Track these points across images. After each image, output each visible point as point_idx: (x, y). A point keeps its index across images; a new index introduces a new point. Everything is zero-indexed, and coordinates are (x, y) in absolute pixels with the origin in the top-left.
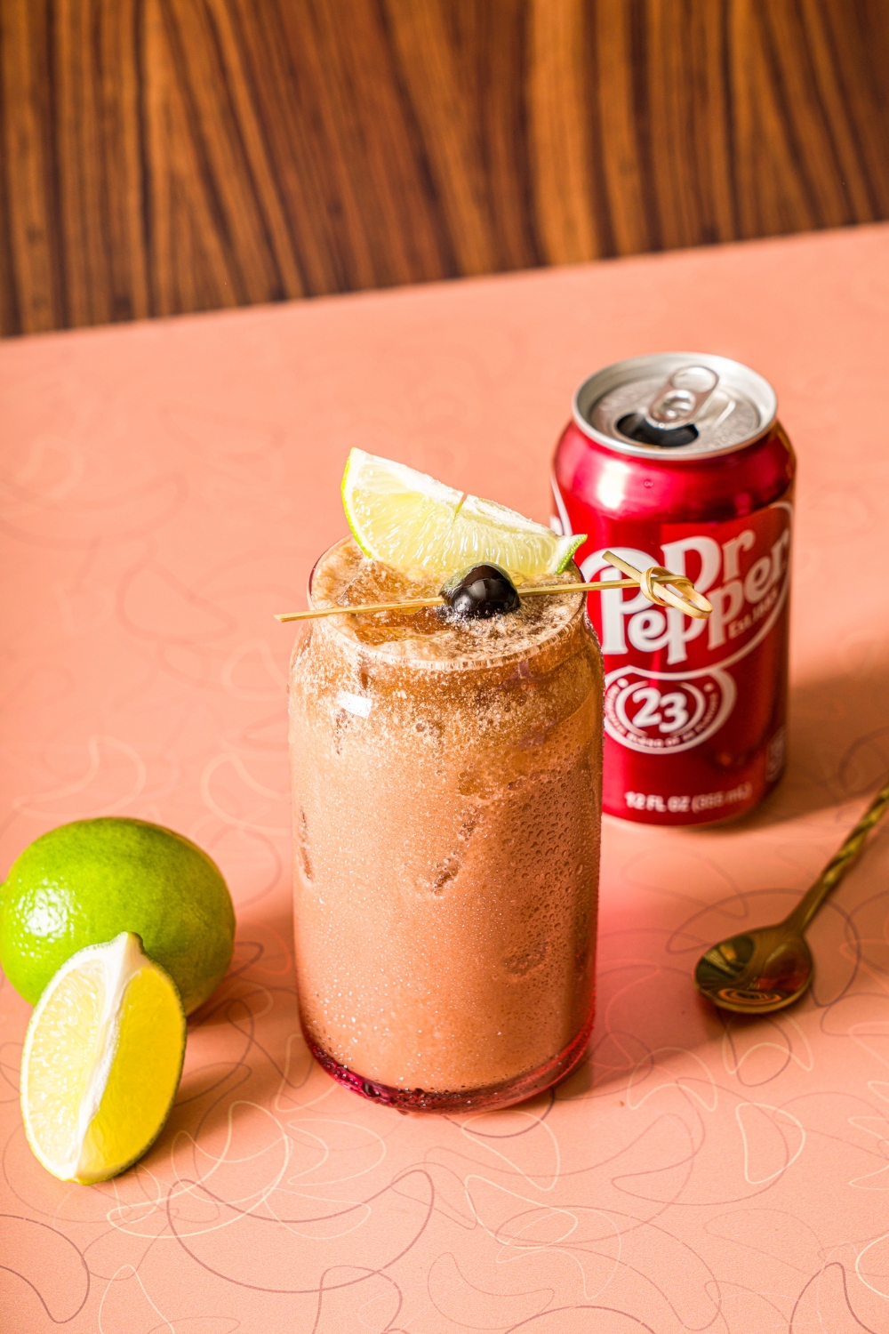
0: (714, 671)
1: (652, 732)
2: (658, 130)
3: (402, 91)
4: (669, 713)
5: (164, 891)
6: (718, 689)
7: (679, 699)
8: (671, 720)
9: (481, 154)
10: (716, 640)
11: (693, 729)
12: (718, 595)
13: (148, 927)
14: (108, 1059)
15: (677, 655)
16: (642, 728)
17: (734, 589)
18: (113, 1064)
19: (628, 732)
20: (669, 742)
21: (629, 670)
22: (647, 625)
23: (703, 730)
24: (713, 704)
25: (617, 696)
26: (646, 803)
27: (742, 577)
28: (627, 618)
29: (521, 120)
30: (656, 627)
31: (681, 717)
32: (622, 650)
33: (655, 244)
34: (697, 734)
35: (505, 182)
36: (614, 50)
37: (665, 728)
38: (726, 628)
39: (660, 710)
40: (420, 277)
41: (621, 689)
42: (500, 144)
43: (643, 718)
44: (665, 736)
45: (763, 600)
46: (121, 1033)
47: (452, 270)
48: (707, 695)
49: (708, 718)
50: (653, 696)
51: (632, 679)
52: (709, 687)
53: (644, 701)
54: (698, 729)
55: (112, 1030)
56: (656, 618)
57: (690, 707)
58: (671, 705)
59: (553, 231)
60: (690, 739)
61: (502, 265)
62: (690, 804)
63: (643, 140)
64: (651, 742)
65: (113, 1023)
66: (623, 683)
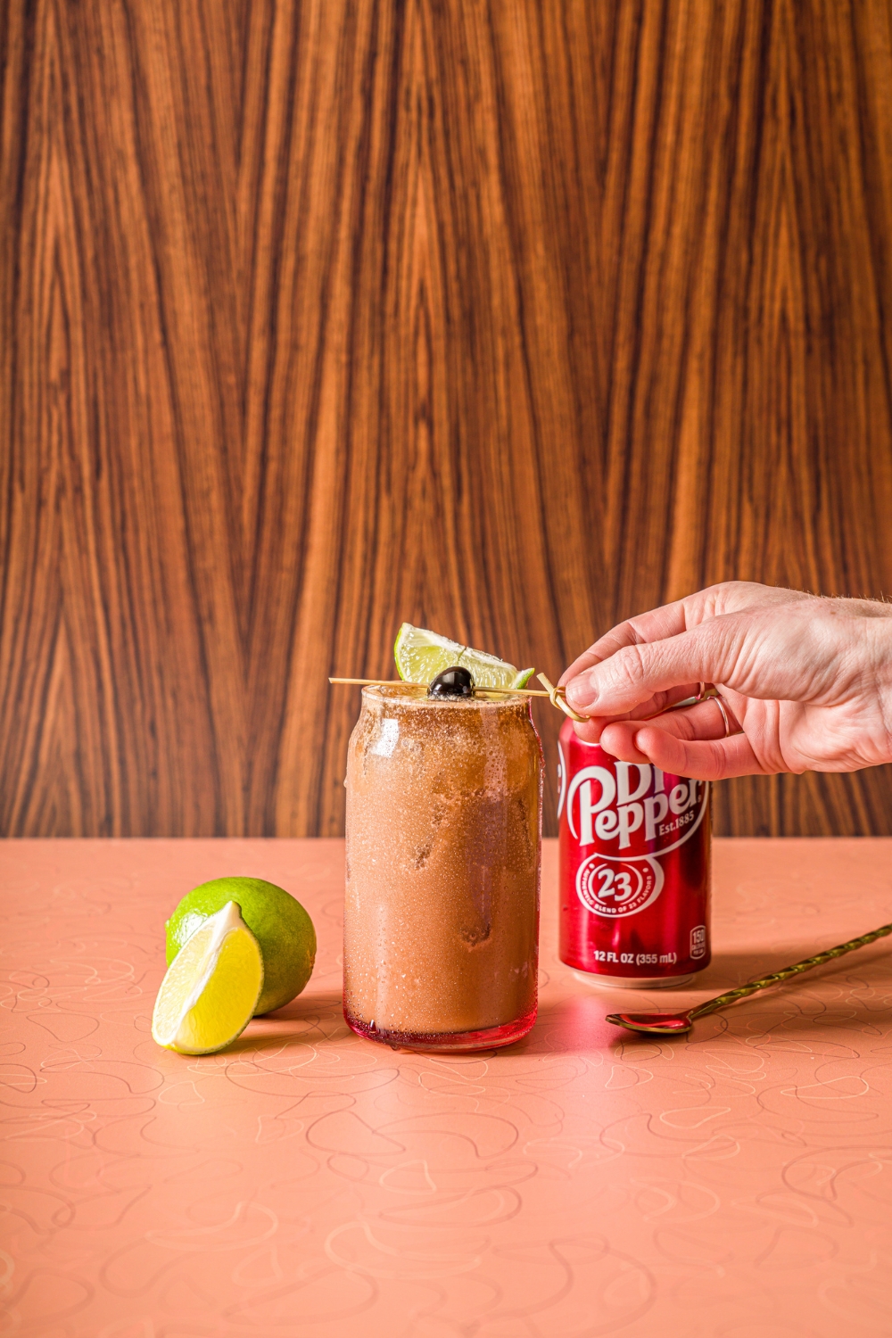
0: (649, 858)
1: (610, 902)
4: (620, 887)
5: (267, 905)
6: (651, 872)
7: (626, 876)
8: (621, 892)
10: (650, 835)
11: (635, 900)
12: (649, 802)
13: (252, 921)
14: (207, 976)
15: (625, 843)
16: (602, 899)
17: (662, 799)
18: (210, 979)
19: (596, 902)
20: (620, 910)
21: (596, 855)
22: (606, 820)
23: (643, 902)
24: (649, 883)
25: (589, 875)
26: (606, 957)
27: (667, 792)
28: (595, 816)
30: (611, 824)
31: (628, 890)
32: (591, 841)
34: (639, 905)
37: (618, 898)
38: (657, 826)
39: (614, 885)
41: (591, 870)
43: (603, 893)
44: (617, 905)
45: (683, 814)
46: (218, 961)
48: (644, 876)
49: (645, 895)
50: (609, 873)
51: (597, 862)
52: (646, 870)
53: (605, 877)
54: (639, 901)
55: (214, 960)
56: (610, 814)
57: (634, 884)
58: (621, 881)
60: (634, 908)
62: (634, 959)
64: (609, 910)
65: (213, 956)
66: (592, 866)
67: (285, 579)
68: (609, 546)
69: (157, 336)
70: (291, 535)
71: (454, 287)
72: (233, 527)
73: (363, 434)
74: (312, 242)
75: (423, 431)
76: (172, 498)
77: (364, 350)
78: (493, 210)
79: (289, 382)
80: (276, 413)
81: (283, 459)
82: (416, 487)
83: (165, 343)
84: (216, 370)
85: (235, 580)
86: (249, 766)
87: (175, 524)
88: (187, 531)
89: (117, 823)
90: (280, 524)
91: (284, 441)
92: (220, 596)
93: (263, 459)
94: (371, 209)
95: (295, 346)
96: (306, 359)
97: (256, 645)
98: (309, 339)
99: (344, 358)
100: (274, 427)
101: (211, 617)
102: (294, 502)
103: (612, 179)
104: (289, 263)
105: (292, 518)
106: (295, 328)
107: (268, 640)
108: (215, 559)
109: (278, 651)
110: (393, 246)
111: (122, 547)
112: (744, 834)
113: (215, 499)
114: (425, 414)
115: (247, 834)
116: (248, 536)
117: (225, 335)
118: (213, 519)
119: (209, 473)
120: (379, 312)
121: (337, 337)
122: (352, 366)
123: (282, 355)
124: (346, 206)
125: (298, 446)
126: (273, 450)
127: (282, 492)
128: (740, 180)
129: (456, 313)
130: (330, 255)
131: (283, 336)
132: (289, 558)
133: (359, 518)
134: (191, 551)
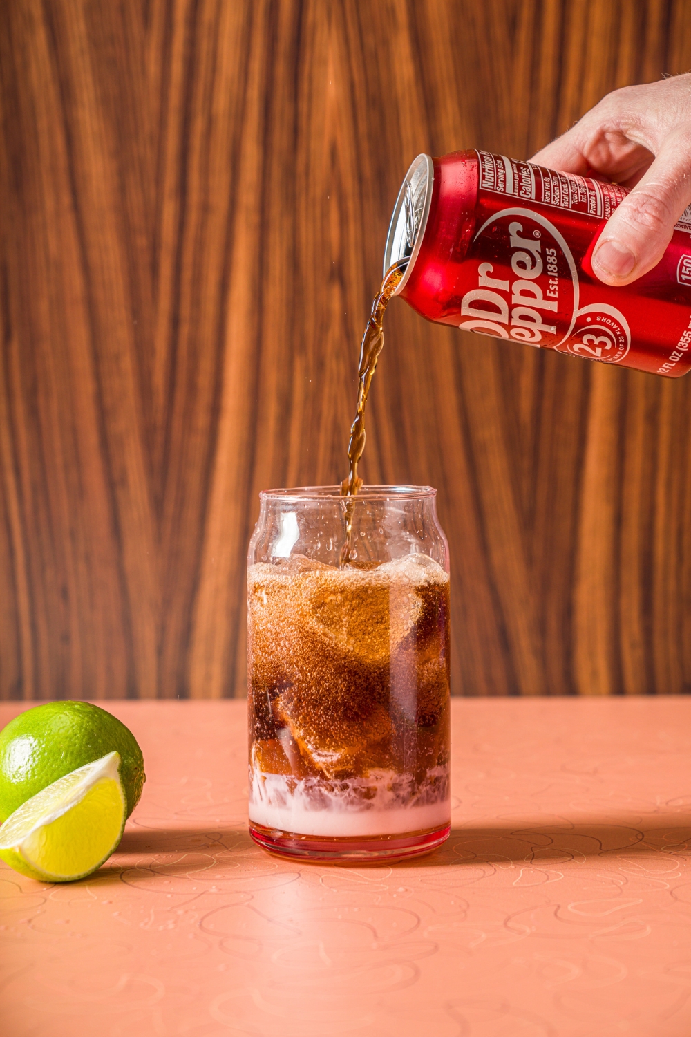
2: (658, 626)
3: (492, 586)
9: (541, 627)
29: (568, 612)
33: (650, 689)
35: (554, 646)
36: (631, 577)
40: (492, 692)
42: (553, 624)
47: (514, 691)
59: (583, 675)
61: (547, 691)
63: (648, 631)
67: (198, 442)
68: (526, 404)
69: (66, 200)
70: (204, 398)
71: (365, 146)
72: (145, 389)
73: (276, 295)
74: (222, 103)
75: (336, 292)
76: (83, 362)
77: (276, 210)
78: (403, 68)
79: (200, 244)
80: (187, 275)
81: (196, 322)
82: (329, 348)
83: (76, 207)
84: (126, 233)
85: (147, 442)
86: (162, 629)
87: (86, 387)
88: (99, 396)
89: (28, 687)
90: (192, 388)
91: (197, 303)
92: (133, 460)
93: (175, 322)
94: (281, 70)
95: (206, 208)
96: (217, 222)
97: (170, 508)
98: (220, 200)
99: (255, 218)
100: (186, 289)
101: (124, 481)
102: (206, 364)
103: (524, 36)
104: (199, 125)
105: (204, 381)
106: (206, 190)
107: (181, 503)
108: (127, 423)
109: (191, 514)
110: (303, 106)
111: (33, 412)
112: (669, 691)
113: (127, 363)
114: (338, 274)
115: (160, 696)
116: (160, 399)
117: (135, 199)
118: (125, 383)
119: (120, 336)
120: (290, 173)
121: (248, 198)
122: (263, 228)
123: (193, 217)
124: (256, 66)
125: (210, 308)
126: (186, 311)
127: (194, 354)
128: (653, 35)
129: (368, 171)
130: (239, 116)
131: (194, 197)
132: (202, 420)
133: (272, 380)
134: (103, 415)
